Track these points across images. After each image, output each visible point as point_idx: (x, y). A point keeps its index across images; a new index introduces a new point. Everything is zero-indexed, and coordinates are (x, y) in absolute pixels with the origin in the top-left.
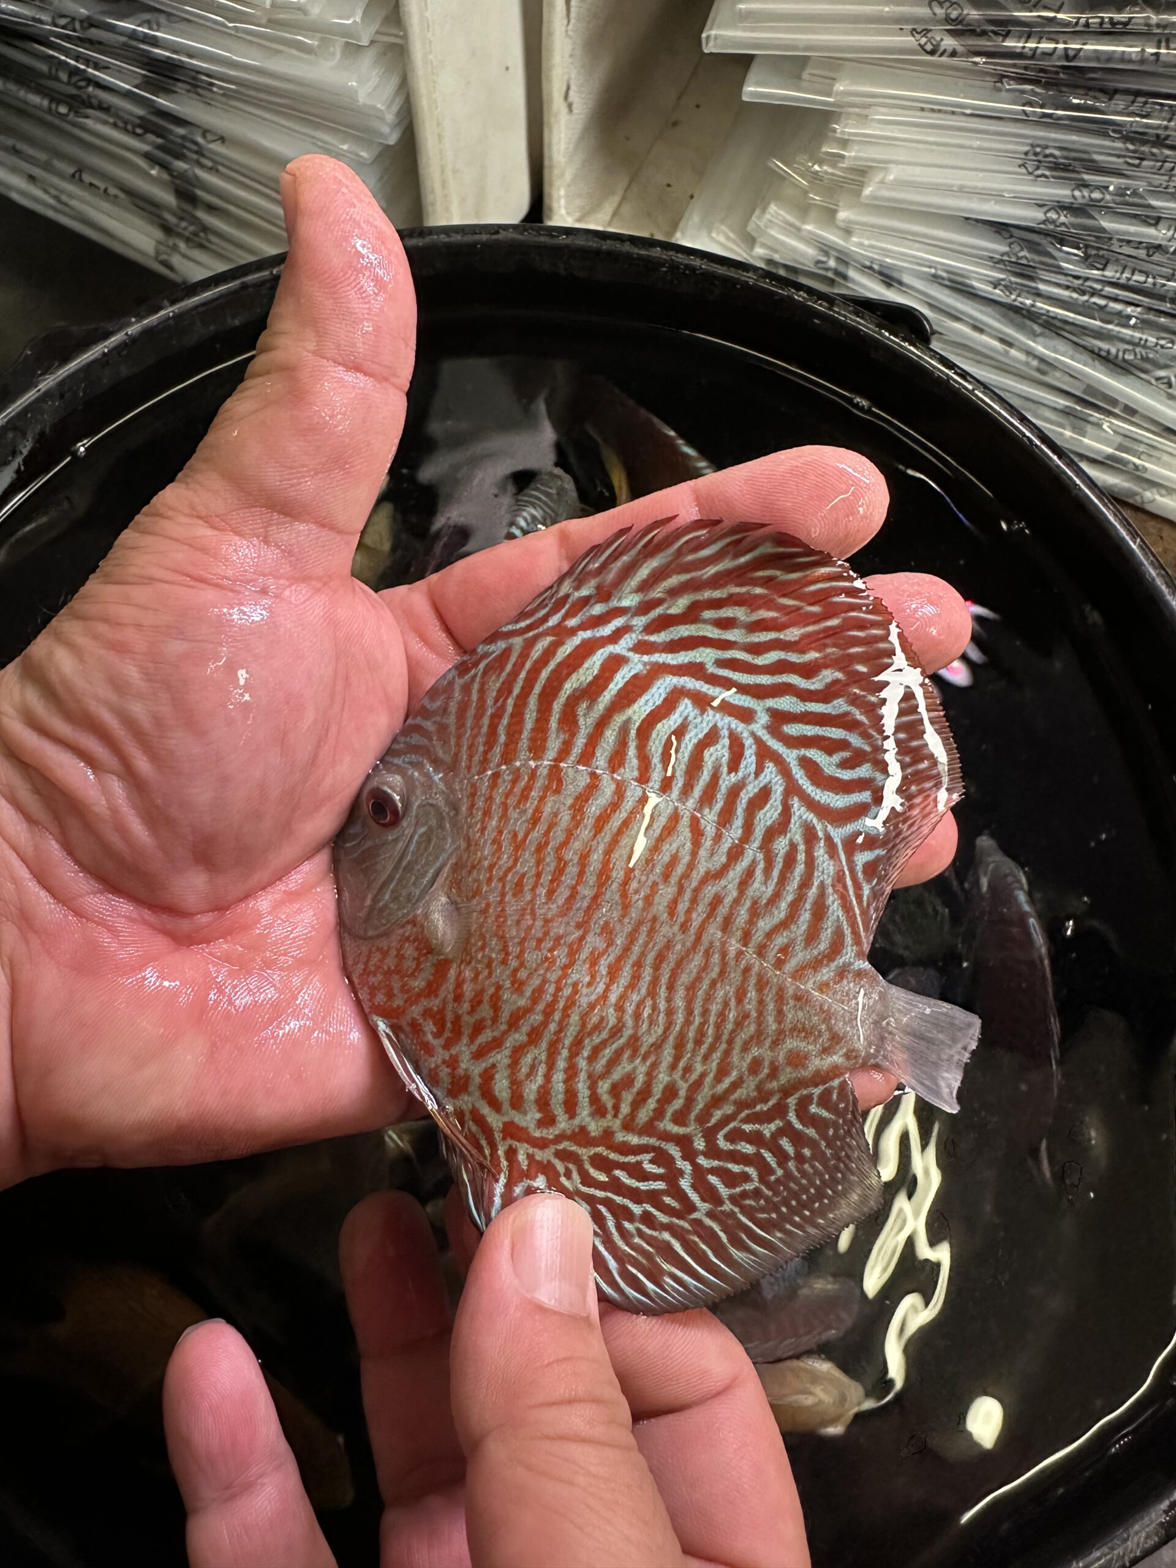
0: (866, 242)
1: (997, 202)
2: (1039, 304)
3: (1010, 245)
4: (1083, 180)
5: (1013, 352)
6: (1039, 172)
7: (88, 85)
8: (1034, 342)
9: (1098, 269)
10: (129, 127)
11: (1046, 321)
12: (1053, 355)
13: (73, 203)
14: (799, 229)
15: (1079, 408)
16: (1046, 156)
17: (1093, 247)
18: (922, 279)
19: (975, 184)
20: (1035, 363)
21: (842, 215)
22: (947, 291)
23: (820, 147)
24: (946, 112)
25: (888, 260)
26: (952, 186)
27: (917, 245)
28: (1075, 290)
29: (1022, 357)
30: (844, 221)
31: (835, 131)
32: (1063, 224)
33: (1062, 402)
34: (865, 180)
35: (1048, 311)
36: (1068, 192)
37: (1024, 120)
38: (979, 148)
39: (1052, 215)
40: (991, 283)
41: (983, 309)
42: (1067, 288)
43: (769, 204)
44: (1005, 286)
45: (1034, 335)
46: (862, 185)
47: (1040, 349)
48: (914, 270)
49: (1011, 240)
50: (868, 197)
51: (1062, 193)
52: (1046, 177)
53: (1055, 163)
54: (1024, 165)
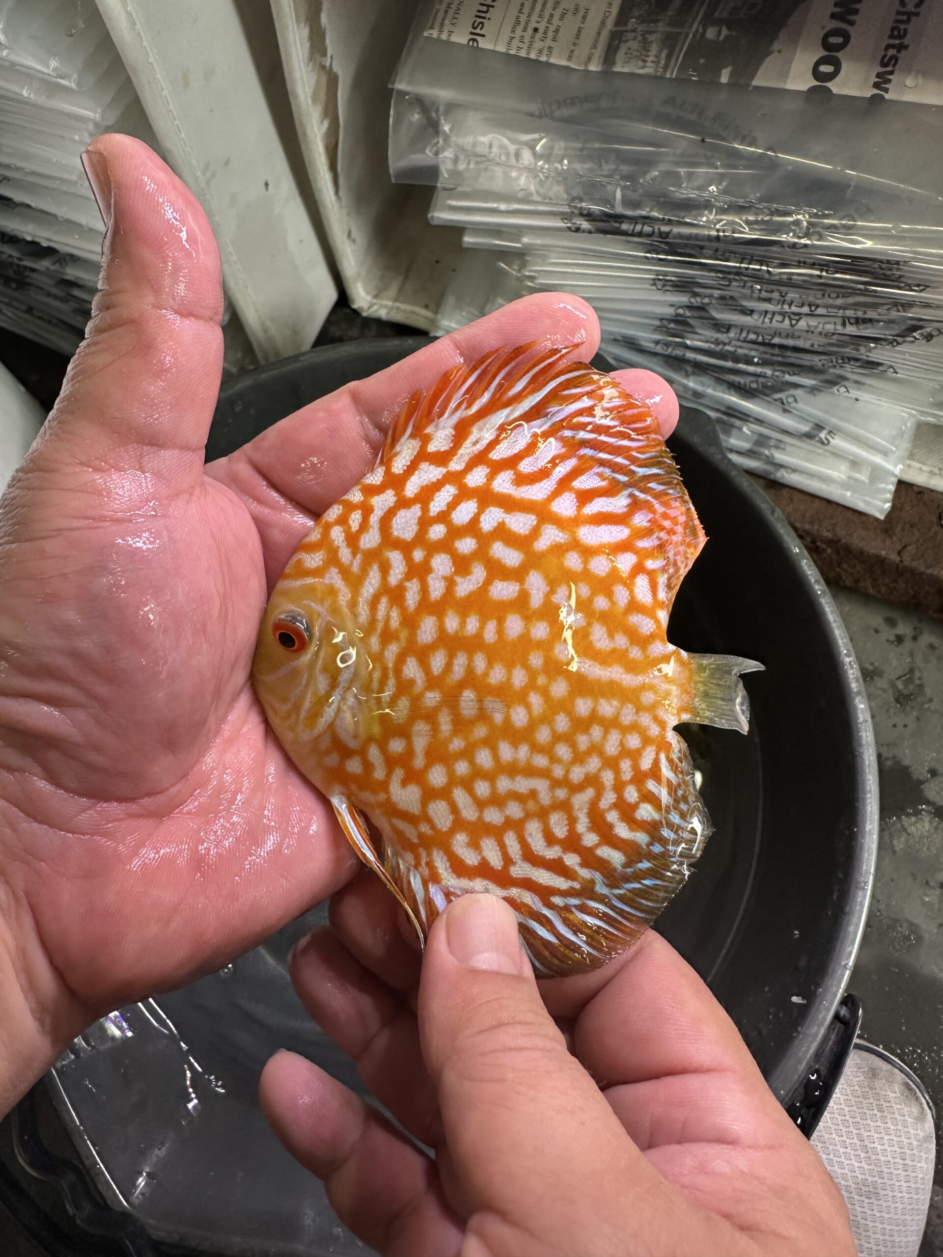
11: (695, 364)
12: (701, 388)
20: (690, 393)
31: (528, 264)
36: (687, 299)
44: (664, 344)
52: (670, 291)
53: (675, 284)
54: (654, 284)
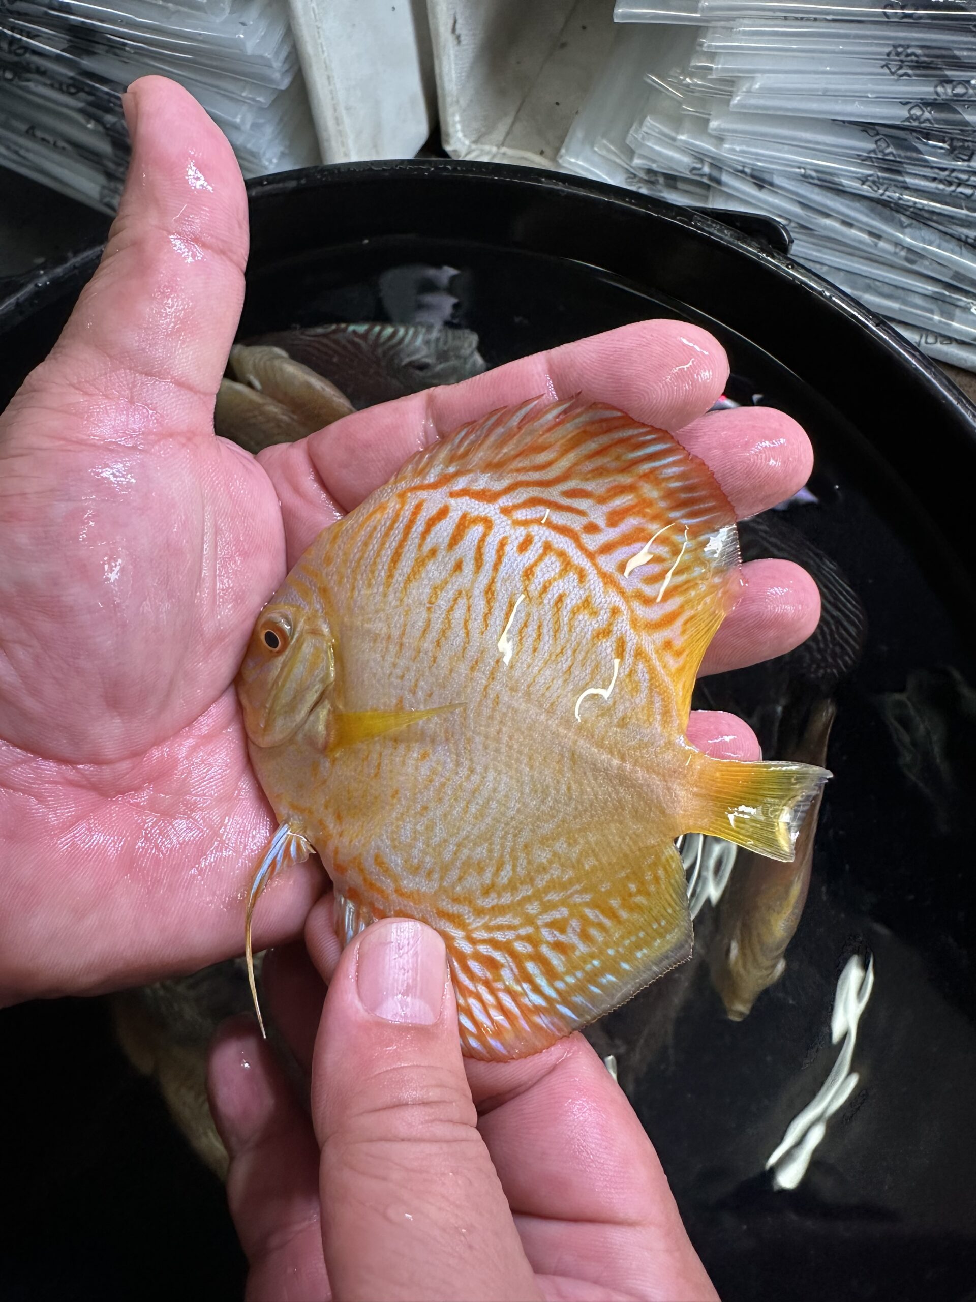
0: (738, 148)
1: (862, 103)
2: (906, 197)
3: (876, 142)
4: (946, 76)
5: (882, 244)
6: (901, 72)
7: (25, 53)
8: (902, 233)
9: (964, 160)
10: (64, 88)
11: (912, 212)
12: (921, 245)
13: (30, 156)
14: (674, 139)
15: (947, 293)
16: (908, 55)
17: (958, 140)
18: (794, 179)
19: (839, 87)
20: (903, 253)
21: (714, 124)
22: (817, 190)
23: (689, 62)
24: (808, 19)
25: (759, 164)
26: (818, 90)
27: (786, 148)
28: (941, 181)
29: (889, 247)
30: (715, 130)
31: (701, 45)
32: (928, 120)
33: (930, 288)
34: (734, 89)
35: (915, 203)
36: (931, 89)
37: (886, 21)
38: (843, 52)
39: (917, 112)
40: (859, 179)
41: (851, 204)
42: (934, 179)
43: (646, 117)
44: (874, 182)
45: (902, 227)
46: (731, 94)
47: (908, 240)
48: (786, 171)
49: (878, 137)
50: (736, 106)
51: (926, 90)
52: (909, 75)
53: (917, 62)
54: (886, 66)
